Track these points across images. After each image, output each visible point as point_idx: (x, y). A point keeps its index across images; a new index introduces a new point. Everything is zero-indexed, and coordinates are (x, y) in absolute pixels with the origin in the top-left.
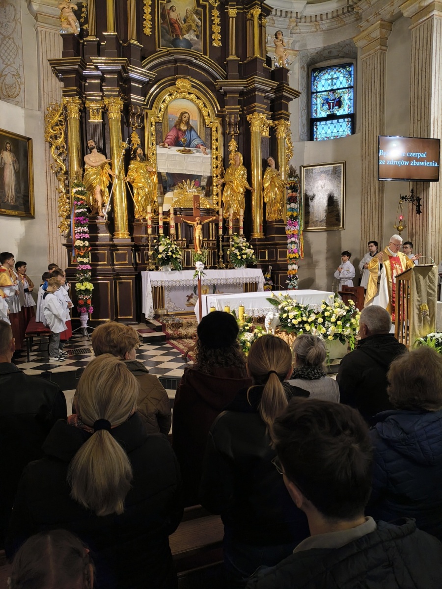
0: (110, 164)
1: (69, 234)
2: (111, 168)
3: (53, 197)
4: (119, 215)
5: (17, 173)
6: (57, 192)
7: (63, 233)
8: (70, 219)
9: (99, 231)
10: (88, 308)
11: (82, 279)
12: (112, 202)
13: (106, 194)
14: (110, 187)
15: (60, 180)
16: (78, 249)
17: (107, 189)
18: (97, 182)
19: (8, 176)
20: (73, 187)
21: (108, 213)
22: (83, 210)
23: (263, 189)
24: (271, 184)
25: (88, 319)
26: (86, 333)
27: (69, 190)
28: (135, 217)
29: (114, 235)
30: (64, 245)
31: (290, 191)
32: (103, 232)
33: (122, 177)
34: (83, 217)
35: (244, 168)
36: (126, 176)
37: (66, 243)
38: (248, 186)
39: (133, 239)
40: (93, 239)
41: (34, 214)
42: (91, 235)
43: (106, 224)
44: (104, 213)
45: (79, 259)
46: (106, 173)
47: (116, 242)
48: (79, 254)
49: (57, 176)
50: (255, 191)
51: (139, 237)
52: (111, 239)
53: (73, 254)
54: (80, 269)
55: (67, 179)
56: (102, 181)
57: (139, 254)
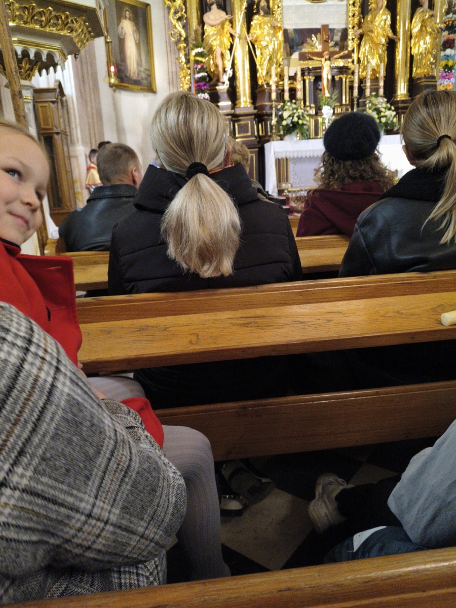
0: (231, 22)
4: (241, 80)
5: (138, 44)
6: (177, 63)
9: (220, 100)
12: (233, 66)
13: (227, 56)
15: (180, 49)
18: (217, 43)
19: (129, 48)
20: (193, 49)
21: (230, 79)
22: (203, 74)
23: (411, 37)
24: (421, 29)
27: (189, 58)
28: (258, 83)
29: (235, 104)
31: (446, 33)
32: (224, 100)
33: (244, 36)
34: (203, 83)
35: (387, 12)
36: (248, 35)
38: (391, 34)
39: (255, 108)
41: (156, 89)
43: (228, 91)
44: (225, 79)
47: (238, 111)
50: (399, 39)
51: (263, 105)
52: (233, 108)
57: (262, 125)
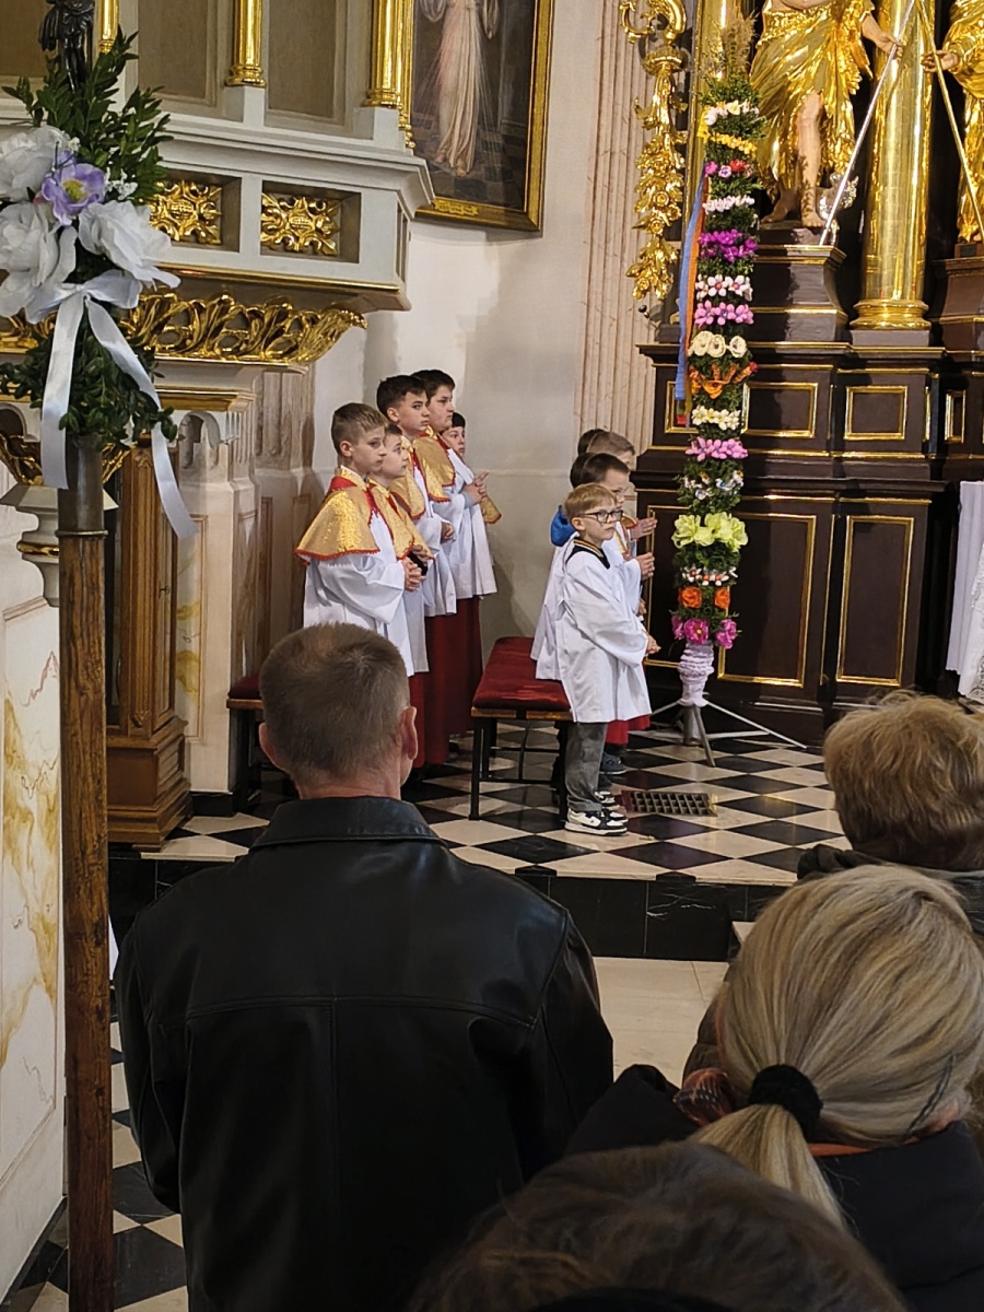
1: (670, 304)
2: (875, 14)
3: (620, 144)
4: (889, 223)
5: (489, 45)
6: (637, 123)
7: (645, 301)
8: (679, 237)
9: (796, 294)
10: (715, 626)
11: (705, 501)
12: (864, 167)
13: (841, 128)
14: (861, 100)
15: (653, 70)
16: (700, 369)
17: (850, 107)
18: (808, 74)
19: (454, 58)
20: (707, 102)
21: (841, 216)
22: (736, 201)
25: (711, 670)
26: (696, 730)
27: (686, 114)
28: (958, 231)
29: (857, 316)
30: (644, 350)
32: (815, 298)
33: (922, 51)
34: (736, 234)
36: (939, 47)
37: (652, 343)
39: (937, 335)
40: (767, 328)
41: (540, 216)
42: (760, 310)
43: (830, 261)
44: (824, 215)
45: (702, 415)
46: (851, 36)
47: (861, 343)
48: (701, 391)
49: (643, 55)
51: (970, 323)
52: (844, 332)
53: (678, 389)
54: (701, 458)
55: (683, 66)
56: (829, 73)
57: (957, 401)
